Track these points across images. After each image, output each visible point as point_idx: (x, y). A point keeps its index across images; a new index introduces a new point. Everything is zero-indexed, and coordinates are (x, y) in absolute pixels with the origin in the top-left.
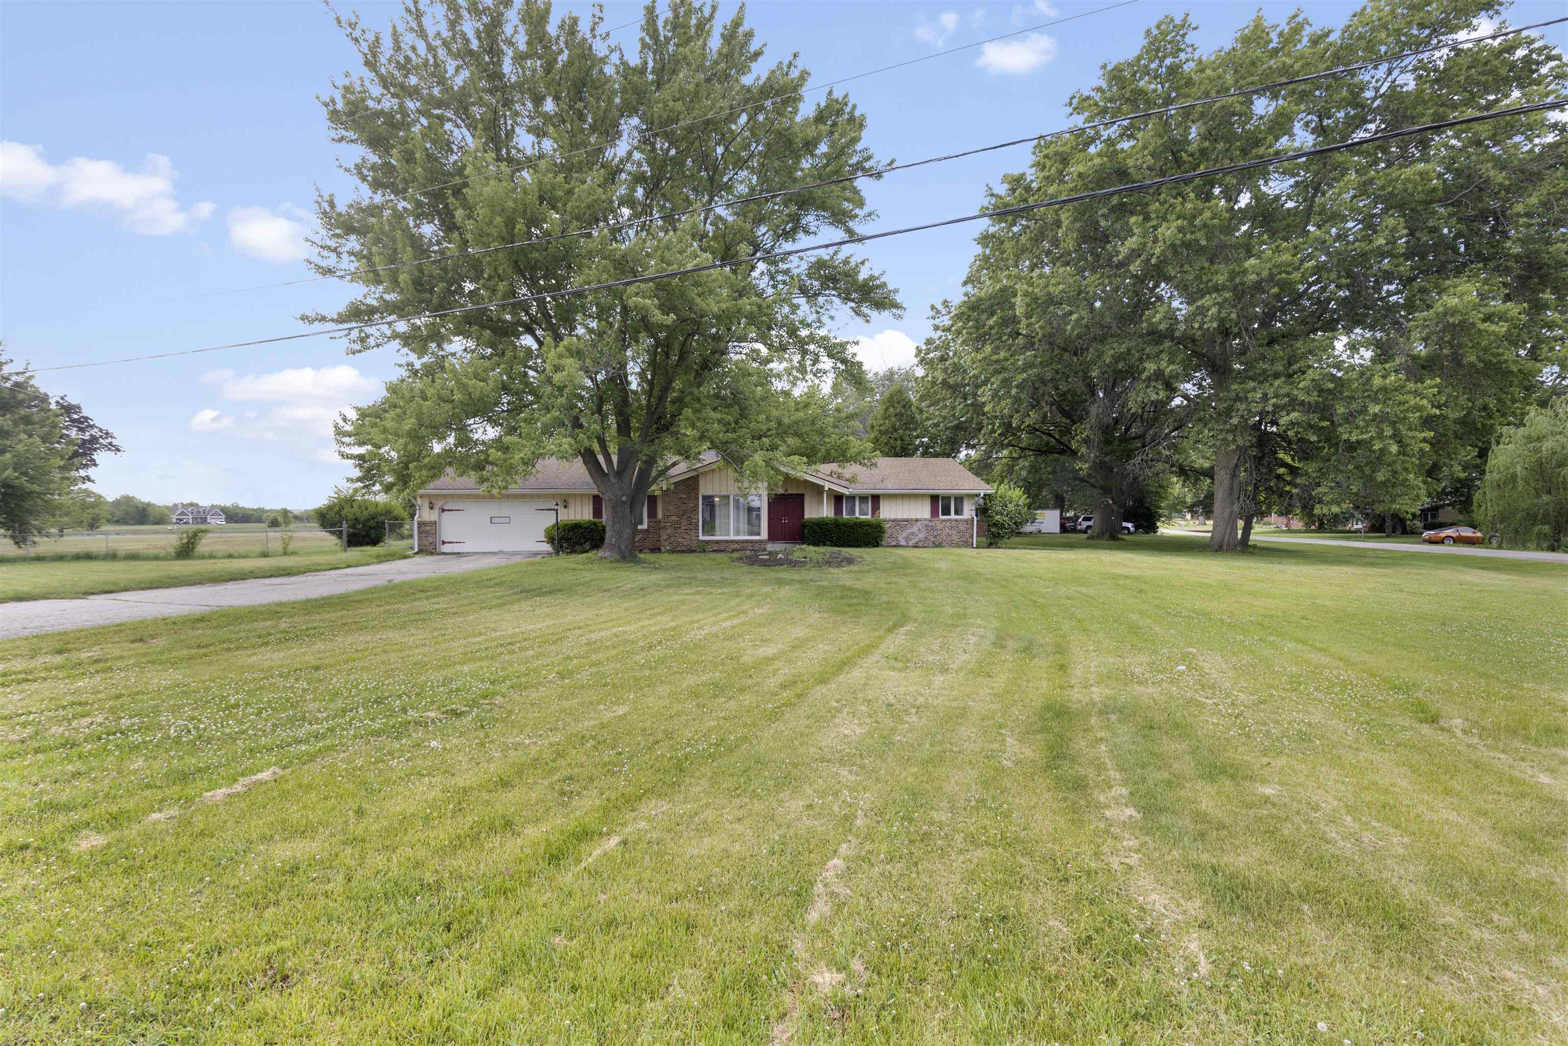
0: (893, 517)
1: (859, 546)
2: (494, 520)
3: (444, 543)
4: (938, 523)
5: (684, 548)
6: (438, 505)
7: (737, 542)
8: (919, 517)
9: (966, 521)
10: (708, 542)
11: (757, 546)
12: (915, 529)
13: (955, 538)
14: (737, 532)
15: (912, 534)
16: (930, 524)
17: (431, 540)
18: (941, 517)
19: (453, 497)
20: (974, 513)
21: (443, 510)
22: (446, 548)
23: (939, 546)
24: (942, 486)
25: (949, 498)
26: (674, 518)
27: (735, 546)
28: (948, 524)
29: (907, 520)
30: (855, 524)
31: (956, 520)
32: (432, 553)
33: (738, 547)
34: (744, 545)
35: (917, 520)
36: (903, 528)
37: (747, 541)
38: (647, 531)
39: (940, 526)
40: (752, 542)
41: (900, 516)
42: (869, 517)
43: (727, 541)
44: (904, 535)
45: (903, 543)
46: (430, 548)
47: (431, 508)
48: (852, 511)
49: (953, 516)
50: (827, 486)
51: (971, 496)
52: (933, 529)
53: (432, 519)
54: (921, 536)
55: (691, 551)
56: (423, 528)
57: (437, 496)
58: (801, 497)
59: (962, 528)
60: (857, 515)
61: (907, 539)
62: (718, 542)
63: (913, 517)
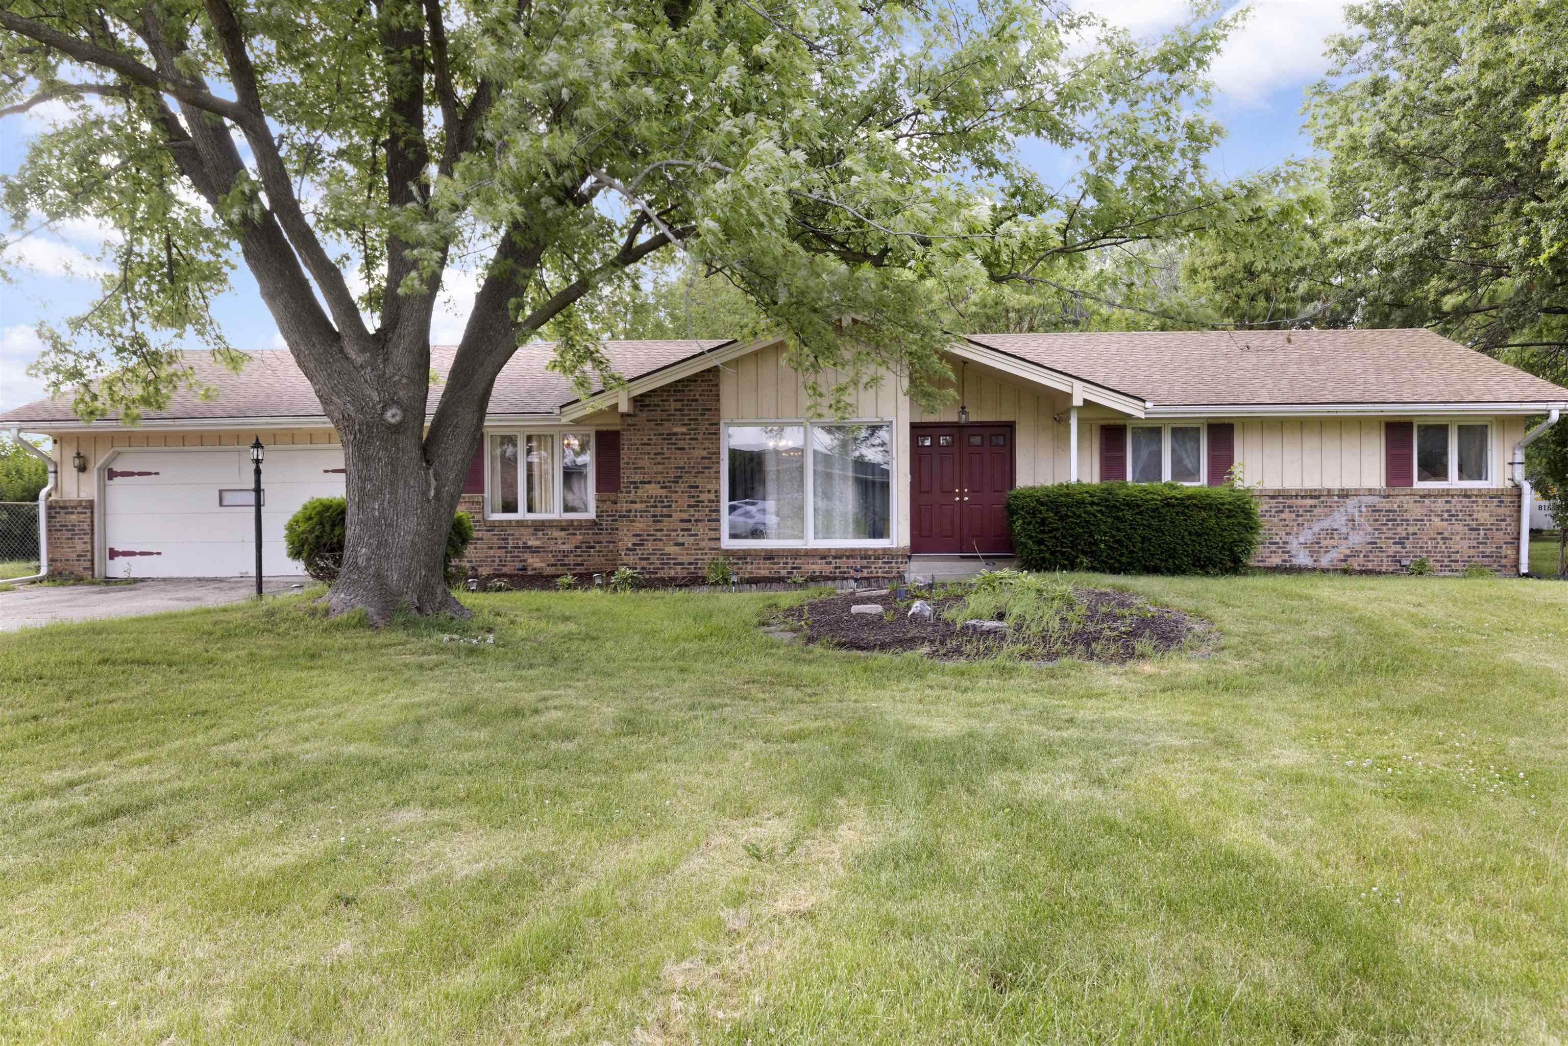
0: (1272, 483)
1: (1176, 570)
2: (228, 498)
3: (113, 554)
4: (1409, 503)
5: (678, 571)
6: (98, 460)
7: (823, 555)
8: (1350, 483)
9: (1496, 496)
10: (744, 556)
11: (878, 568)
12: (1338, 520)
13: (1462, 546)
14: (825, 531)
15: (1331, 533)
16: (1384, 504)
17: (80, 547)
18: (1418, 485)
19: (129, 438)
20: (1519, 473)
21: (112, 475)
22: (118, 568)
23: (1420, 570)
24: (1422, 393)
25: (1443, 430)
26: (653, 490)
27: (818, 567)
28: (1440, 504)
29: (1314, 495)
30: (1167, 503)
31: (1466, 494)
32: (79, 580)
33: (827, 569)
34: (843, 563)
35: (1345, 494)
36: (1303, 516)
37: (851, 554)
38: (594, 523)
39: (1415, 510)
40: (864, 554)
41: (1292, 482)
42: (1200, 483)
43: (795, 554)
44: (1306, 535)
45: (1303, 559)
46: (79, 568)
47: (82, 469)
48: (1152, 469)
49: (1454, 481)
50: (1079, 394)
51: (1507, 422)
52: (1393, 518)
53: (84, 496)
54: (1357, 539)
55: (694, 581)
56: (62, 518)
57: (95, 438)
58: (1008, 430)
59: (1483, 516)
60: (1167, 475)
61: (1315, 547)
62: (770, 556)
63: (1333, 483)
